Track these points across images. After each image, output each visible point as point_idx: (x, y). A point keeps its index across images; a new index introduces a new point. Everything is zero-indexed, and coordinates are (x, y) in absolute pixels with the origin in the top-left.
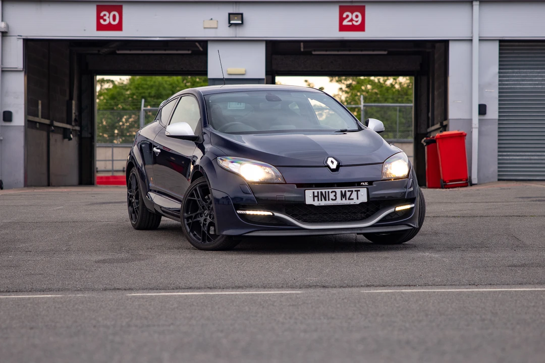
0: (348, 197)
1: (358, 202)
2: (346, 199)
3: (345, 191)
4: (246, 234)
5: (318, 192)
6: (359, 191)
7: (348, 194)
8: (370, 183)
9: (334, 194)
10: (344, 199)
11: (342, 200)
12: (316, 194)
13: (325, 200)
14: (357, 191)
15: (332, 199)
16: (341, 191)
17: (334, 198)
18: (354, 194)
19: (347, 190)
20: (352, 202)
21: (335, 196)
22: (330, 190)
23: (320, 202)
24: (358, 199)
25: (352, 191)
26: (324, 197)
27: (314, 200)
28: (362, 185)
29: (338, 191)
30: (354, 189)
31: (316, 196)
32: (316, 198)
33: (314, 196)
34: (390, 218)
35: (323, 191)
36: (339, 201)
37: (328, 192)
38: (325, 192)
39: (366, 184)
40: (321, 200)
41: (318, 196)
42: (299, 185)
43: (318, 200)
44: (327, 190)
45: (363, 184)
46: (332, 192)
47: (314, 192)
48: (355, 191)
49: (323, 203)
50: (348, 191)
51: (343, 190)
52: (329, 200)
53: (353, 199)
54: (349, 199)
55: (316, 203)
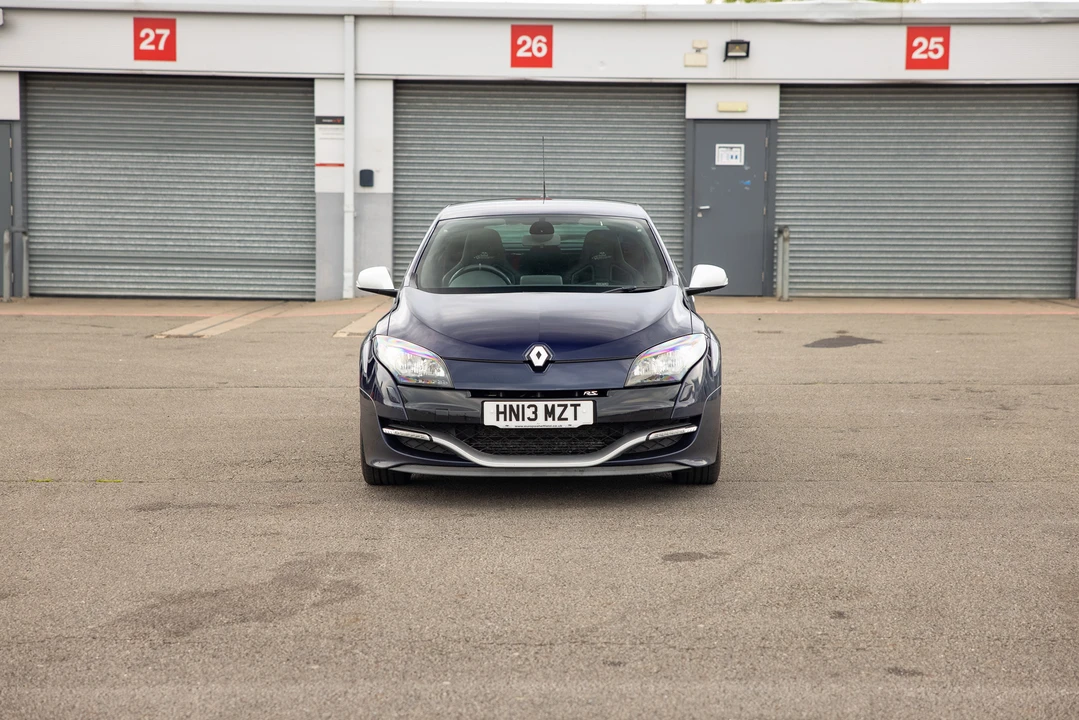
0: (557, 415)
1: (575, 424)
2: (554, 419)
3: (553, 406)
4: (394, 469)
5: (505, 406)
6: (579, 405)
7: (558, 411)
8: (602, 393)
9: (533, 409)
10: (550, 419)
11: (546, 420)
12: (501, 409)
13: (518, 419)
14: (575, 406)
15: (529, 419)
16: (546, 406)
17: (533, 416)
18: (570, 410)
19: (556, 403)
20: (564, 425)
21: (535, 413)
22: (527, 404)
23: (508, 422)
24: (576, 419)
25: (566, 406)
26: (516, 414)
27: (498, 419)
28: (586, 396)
29: (541, 405)
30: (569, 403)
31: (502, 413)
32: (502, 416)
33: (498, 413)
34: (643, 449)
35: (514, 404)
36: (541, 422)
37: (523, 406)
38: (518, 406)
39: (594, 393)
40: (511, 420)
41: (504, 413)
42: (476, 394)
43: (505, 420)
44: (520, 403)
45: (589, 393)
46: (529, 407)
47: (498, 406)
48: (572, 405)
49: (513, 424)
50: (559, 406)
51: (550, 404)
52: (523, 420)
53: (566, 419)
54: (560, 419)
55: (502, 424)
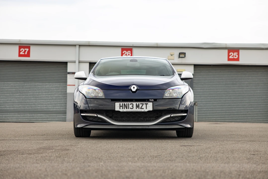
0: (140, 107)
1: (146, 110)
2: (139, 109)
3: (139, 104)
4: (85, 127)
5: (123, 104)
6: (148, 104)
7: (140, 106)
8: (155, 100)
9: (132, 105)
10: (138, 108)
11: (136, 109)
12: (121, 105)
13: (127, 108)
14: (146, 104)
16: (136, 104)
17: (132, 107)
18: (144, 106)
19: (140, 103)
20: (142, 110)
21: (133, 106)
22: (130, 103)
24: (146, 108)
27: (120, 109)
29: (135, 104)
30: (144, 103)
31: (121, 106)
32: (121, 108)
33: (120, 106)
35: (126, 103)
36: (135, 110)
37: (129, 104)
38: (127, 104)
40: (124, 109)
41: (122, 106)
44: (128, 103)
46: (131, 104)
47: (120, 104)
48: (145, 104)
50: (141, 104)
51: (138, 103)
52: (129, 109)
53: (143, 109)
54: (141, 108)
55: (121, 110)
